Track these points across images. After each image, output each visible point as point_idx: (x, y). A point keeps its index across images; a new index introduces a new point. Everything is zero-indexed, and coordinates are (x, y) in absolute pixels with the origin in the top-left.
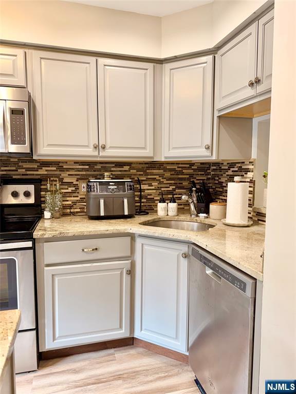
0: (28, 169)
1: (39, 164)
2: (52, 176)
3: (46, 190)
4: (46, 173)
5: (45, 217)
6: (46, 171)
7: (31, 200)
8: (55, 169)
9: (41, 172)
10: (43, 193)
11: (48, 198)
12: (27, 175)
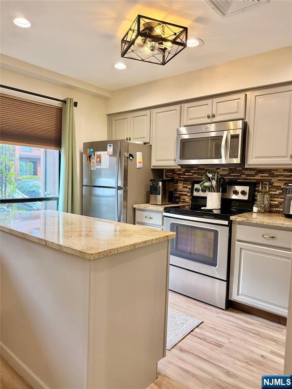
0: (248, 175)
1: (256, 171)
2: (265, 180)
3: (259, 192)
4: (260, 178)
5: (254, 211)
6: (261, 176)
7: (246, 198)
8: (267, 175)
9: (257, 177)
10: (256, 193)
11: (259, 197)
12: (247, 179)
